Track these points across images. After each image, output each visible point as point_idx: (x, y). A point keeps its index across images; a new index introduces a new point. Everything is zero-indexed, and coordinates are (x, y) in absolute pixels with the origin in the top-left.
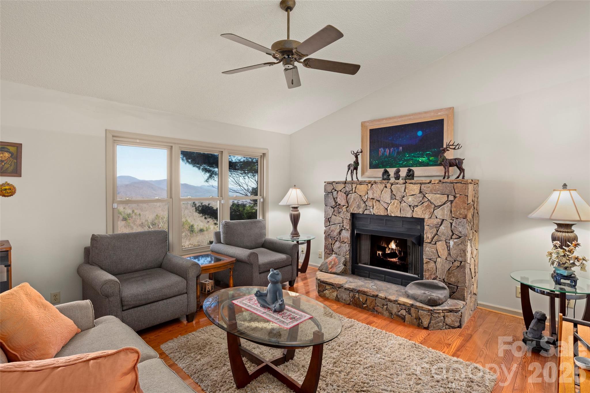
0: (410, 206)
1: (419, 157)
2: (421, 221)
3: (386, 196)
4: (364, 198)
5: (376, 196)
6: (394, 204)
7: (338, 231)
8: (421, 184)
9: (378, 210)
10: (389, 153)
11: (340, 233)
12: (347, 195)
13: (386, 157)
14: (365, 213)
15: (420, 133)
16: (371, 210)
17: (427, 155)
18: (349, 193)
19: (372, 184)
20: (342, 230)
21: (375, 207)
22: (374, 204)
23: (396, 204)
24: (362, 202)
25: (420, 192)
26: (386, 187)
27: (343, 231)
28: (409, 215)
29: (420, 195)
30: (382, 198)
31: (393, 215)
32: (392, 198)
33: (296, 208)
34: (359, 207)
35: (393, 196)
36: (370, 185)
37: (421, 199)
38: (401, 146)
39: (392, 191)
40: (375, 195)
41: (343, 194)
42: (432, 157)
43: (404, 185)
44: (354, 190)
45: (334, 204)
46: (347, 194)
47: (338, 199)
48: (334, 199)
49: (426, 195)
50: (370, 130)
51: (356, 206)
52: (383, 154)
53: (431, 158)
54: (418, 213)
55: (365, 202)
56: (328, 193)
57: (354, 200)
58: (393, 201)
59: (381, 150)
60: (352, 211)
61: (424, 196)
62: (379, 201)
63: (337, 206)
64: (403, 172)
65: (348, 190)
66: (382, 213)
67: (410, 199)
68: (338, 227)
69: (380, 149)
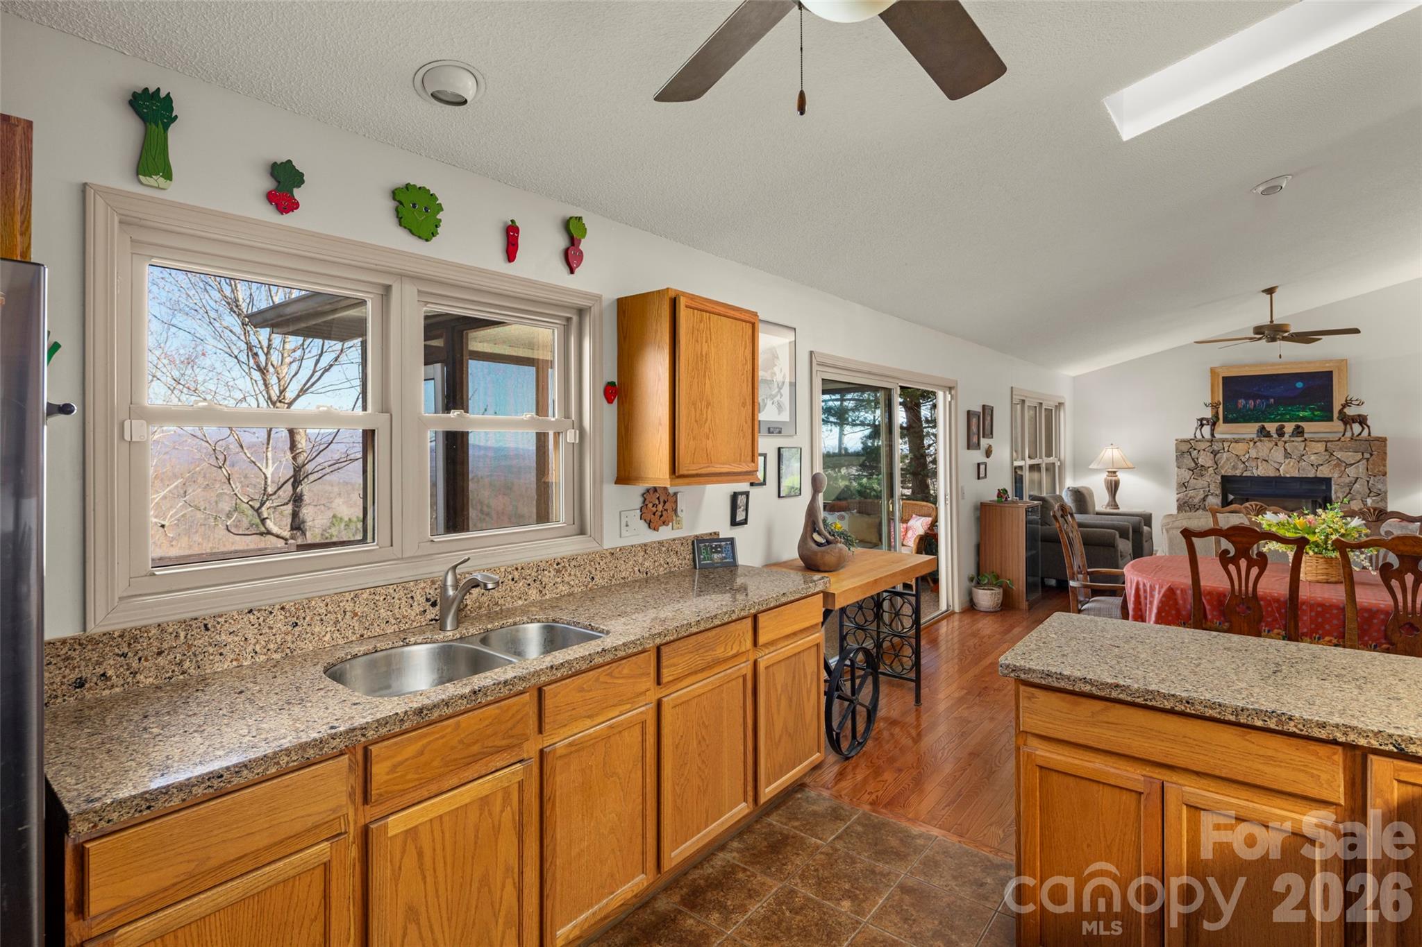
0: (1312, 465)
1: (1299, 411)
2: (1327, 481)
3: (1278, 454)
4: (1243, 459)
5: (1262, 454)
6: (1289, 463)
7: (1202, 496)
8: (1327, 442)
9: (1262, 471)
10: (1255, 406)
11: (1204, 500)
12: (1215, 455)
13: (1250, 410)
14: (1244, 475)
15: (1299, 385)
16: (1254, 471)
17: (1310, 409)
18: (1218, 452)
19: (1255, 443)
20: (1207, 495)
21: (1260, 468)
22: (1259, 464)
23: (1292, 464)
24: (1239, 463)
25: (1326, 450)
26: (1276, 445)
27: (1210, 497)
28: (1311, 475)
29: (1326, 453)
30: (1270, 458)
31: (1288, 476)
32: (1286, 457)
33: (1115, 472)
34: (1235, 468)
35: (1287, 455)
36: (1252, 444)
37: (1328, 457)
38: (1272, 397)
39: (1285, 449)
40: (1260, 454)
41: (1209, 454)
42: (1317, 410)
43: (1304, 443)
44: (1226, 449)
45: (1193, 465)
46: (1215, 453)
47: (1200, 460)
48: (1193, 459)
49: (1335, 454)
50: (1223, 378)
51: (1231, 467)
52: (1245, 406)
53: (1316, 413)
54: (1324, 472)
55: (1244, 463)
56: (1181, 454)
57: (1228, 459)
58: (1287, 461)
59: (1242, 402)
60: (1223, 473)
61: (1332, 454)
62: (1266, 461)
63: (1198, 470)
64: (1289, 427)
65: (1216, 448)
66: (1272, 473)
67: (1313, 457)
68: (1202, 492)
69: (1240, 401)
